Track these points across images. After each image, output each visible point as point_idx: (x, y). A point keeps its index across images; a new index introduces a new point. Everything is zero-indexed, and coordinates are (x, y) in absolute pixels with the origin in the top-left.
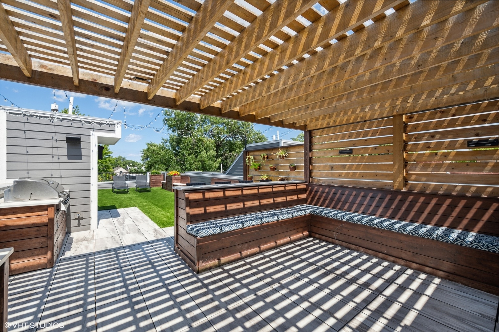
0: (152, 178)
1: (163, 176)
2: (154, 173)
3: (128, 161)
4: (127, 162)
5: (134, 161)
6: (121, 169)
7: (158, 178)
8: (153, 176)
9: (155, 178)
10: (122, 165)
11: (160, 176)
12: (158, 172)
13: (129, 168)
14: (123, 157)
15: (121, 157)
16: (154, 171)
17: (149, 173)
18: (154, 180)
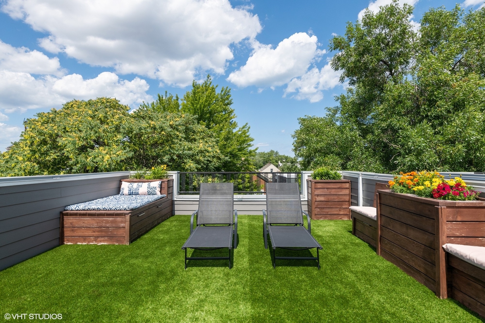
0: (317, 192)
1: (347, 185)
2: (321, 175)
3: (281, 156)
4: (280, 158)
5: (287, 157)
6: (272, 167)
7: (333, 192)
8: (319, 186)
9: (326, 191)
10: (274, 161)
11: (338, 185)
12: (332, 172)
13: (281, 164)
14: (275, 151)
15: (273, 152)
16: (321, 169)
17: (306, 175)
18: (322, 199)
